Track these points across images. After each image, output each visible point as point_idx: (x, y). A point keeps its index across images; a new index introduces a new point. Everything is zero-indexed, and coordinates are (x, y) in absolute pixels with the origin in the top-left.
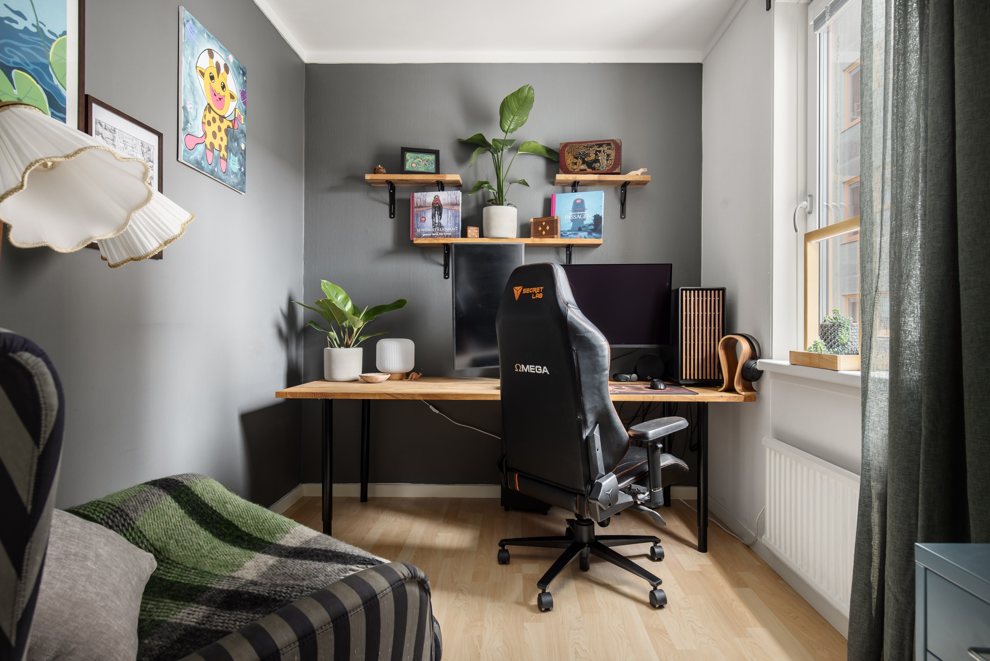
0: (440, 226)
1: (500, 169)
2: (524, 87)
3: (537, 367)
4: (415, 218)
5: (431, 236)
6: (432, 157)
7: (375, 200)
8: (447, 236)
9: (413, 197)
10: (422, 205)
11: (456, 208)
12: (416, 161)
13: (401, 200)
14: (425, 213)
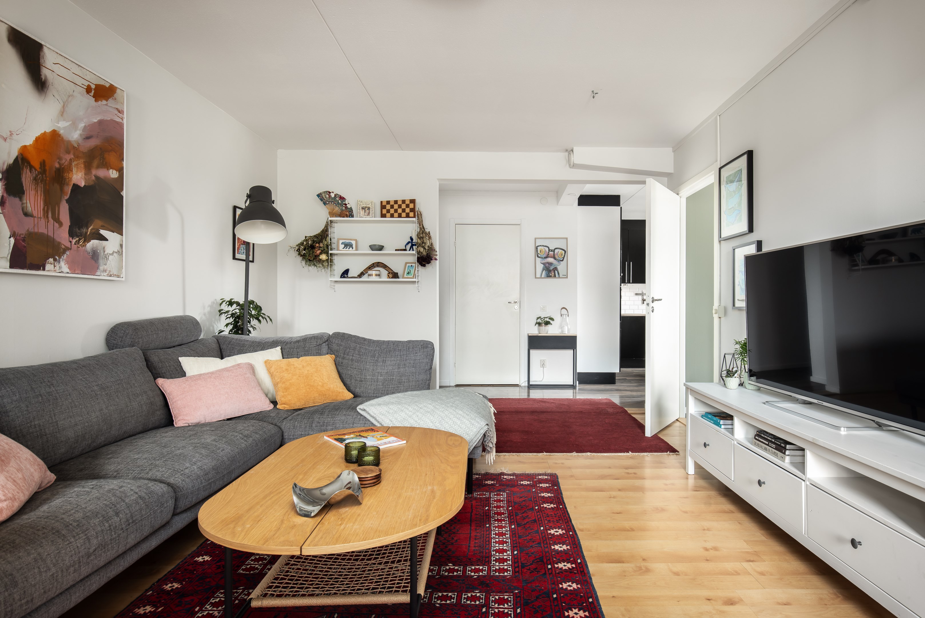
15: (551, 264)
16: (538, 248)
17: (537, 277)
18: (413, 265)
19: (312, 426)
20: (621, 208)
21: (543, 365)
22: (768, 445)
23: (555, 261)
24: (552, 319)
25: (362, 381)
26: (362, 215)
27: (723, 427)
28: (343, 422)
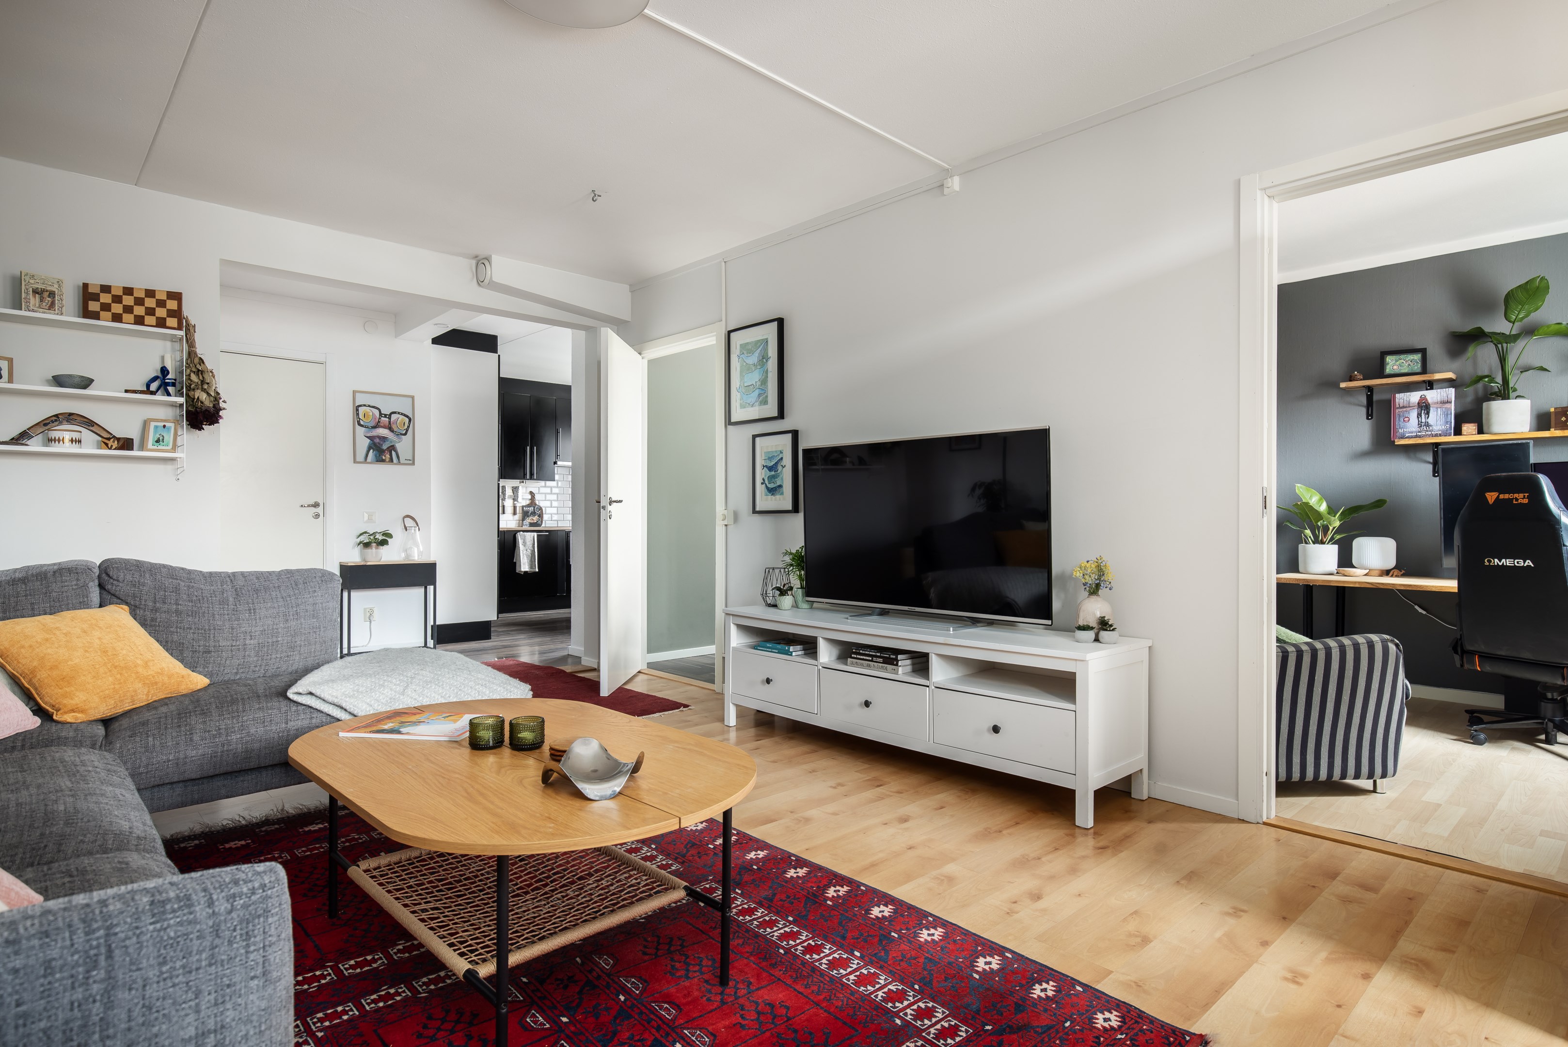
0: (1427, 425)
1: (1505, 360)
2: (1534, 279)
3: (1516, 561)
4: (1397, 419)
5: (1416, 437)
6: (1417, 357)
7: (1351, 404)
8: (1436, 435)
9: (1395, 398)
10: (1406, 404)
11: (1447, 406)
12: (1398, 363)
13: (1380, 402)
14: (1409, 413)
15: (384, 439)
16: (360, 408)
17: (358, 460)
18: (167, 424)
19: (191, 740)
20: (499, 356)
21: (370, 617)
22: (872, 661)
23: (392, 434)
24: (390, 536)
25: (209, 652)
26: (35, 305)
27: (794, 654)
28: (264, 722)
